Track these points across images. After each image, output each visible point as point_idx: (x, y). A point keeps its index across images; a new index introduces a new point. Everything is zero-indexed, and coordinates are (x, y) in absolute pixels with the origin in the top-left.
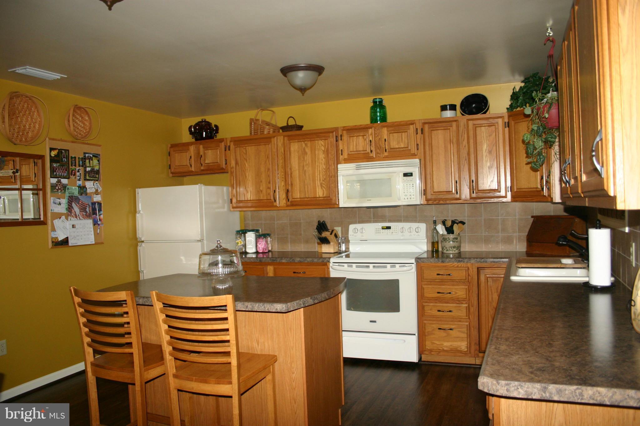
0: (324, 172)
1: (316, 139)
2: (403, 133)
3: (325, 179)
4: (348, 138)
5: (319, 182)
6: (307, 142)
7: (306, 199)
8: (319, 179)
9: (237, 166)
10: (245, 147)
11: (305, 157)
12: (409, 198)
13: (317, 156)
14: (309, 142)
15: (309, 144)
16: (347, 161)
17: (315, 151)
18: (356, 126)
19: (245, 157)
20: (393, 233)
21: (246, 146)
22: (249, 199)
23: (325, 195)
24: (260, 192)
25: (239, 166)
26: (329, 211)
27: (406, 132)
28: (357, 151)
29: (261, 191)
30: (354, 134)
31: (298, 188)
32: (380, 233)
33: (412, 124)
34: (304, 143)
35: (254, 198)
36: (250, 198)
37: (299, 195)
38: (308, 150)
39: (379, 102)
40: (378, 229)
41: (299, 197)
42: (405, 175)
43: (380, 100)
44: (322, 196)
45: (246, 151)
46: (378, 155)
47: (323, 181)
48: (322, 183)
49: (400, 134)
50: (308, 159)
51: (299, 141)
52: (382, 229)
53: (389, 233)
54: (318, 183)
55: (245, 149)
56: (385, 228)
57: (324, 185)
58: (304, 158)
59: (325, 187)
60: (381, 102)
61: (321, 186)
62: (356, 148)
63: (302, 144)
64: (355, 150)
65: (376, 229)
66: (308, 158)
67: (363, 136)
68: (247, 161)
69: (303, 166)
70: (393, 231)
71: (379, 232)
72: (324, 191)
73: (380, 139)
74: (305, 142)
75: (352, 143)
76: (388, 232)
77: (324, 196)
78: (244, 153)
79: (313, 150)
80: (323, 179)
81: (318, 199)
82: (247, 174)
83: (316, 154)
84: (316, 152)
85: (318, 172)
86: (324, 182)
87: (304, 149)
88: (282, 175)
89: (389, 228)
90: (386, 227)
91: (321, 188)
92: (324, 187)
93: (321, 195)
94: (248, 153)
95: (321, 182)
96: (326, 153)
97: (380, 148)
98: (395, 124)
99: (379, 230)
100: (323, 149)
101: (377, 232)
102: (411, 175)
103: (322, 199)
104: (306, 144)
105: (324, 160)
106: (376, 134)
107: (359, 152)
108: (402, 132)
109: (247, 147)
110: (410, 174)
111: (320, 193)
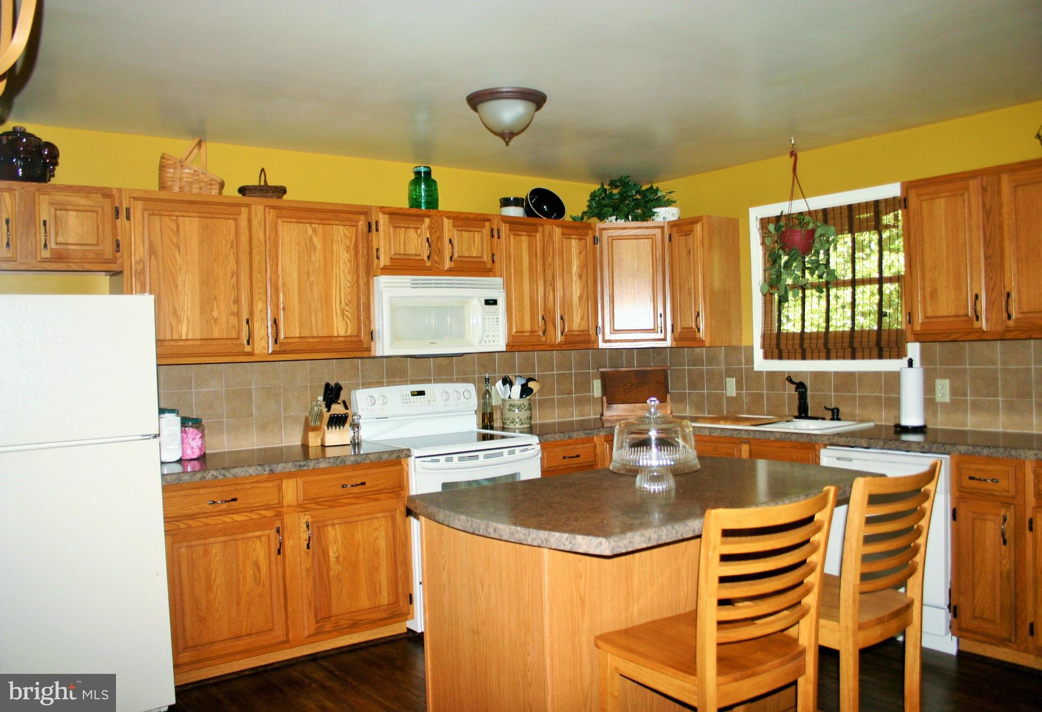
0: (349, 288)
1: (333, 222)
2: (476, 233)
3: (350, 301)
4: (392, 229)
5: (338, 306)
6: (317, 226)
7: (311, 340)
8: (338, 300)
9: (153, 258)
10: (175, 218)
11: (313, 255)
12: (492, 341)
13: (335, 254)
14: (321, 226)
15: (320, 229)
16: (389, 270)
17: (332, 243)
18: (401, 208)
19: (175, 241)
20: (430, 402)
21: (178, 216)
22: (184, 338)
23: (349, 333)
24: (213, 322)
25: (157, 259)
26: (308, 365)
27: (480, 232)
28: (405, 254)
29: (216, 320)
30: (400, 224)
31: (297, 318)
32: (410, 403)
33: (489, 220)
34: (312, 227)
35: (198, 335)
36: (187, 334)
37: (298, 330)
38: (317, 241)
39: (425, 173)
40: (406, 396)
41: (297, 335)
42: (488, 302)
43: (426, 169)
44: (344, 335)
45: (178, 226)
46: (436, 265)
47: (346, 304)
48: (343, 309)
49: (472, 233)
50: (317, 259)
51: (299, 220)
52: (412, 395)
53: (425, 401)
54: (336, 307)
55: (176, 221)
56: (416, 393)
57: (346, 313)
58: (310, 256)
59: (350, 316)
60: (428, 173)
61: (343, 315)
62: (405, 250)
63: (306, 230)
64: (402, 252)
65: (403, 396)
66: (317, 257)
67: (416, 228)
68: (179, 251)
69: (308, 273)
70: (430, 399)
71: (408, 401)
72: (347, 323)
73: (438, 237)
74: (313, 225)
75: (398, 238)
76: (422, 400)
77: (347, 335)
78: (172, 230)
79: (328, 243)
80: (347, 302)
81: (334, 339)
82: (180, 280)
83: (334, 250)
84: (334, 247)
85: (338, 287)
86: (347, 308)
87: (311, 239)
88: (260, 288)
89: (421, 393)
90: (417, 391)
91: (343, 318)
92: (347, 316)
93: (342, 333)
94: (181, 230)
95: (342, 307)
96: (352, 252)
97: (439, 252)
98: (462, 216)
99: (408, 397)
100: (348, 244)
101: (405, 401)
102: (495, 302)
103: (342, 339)
104: (314, 230)
105: (348, 264)
106: (433, 229)
107: (408, 257)
108: (475, 231)
109: (181, 218)
110: (492, 302)
111: (341, 328)
